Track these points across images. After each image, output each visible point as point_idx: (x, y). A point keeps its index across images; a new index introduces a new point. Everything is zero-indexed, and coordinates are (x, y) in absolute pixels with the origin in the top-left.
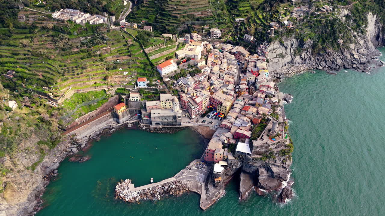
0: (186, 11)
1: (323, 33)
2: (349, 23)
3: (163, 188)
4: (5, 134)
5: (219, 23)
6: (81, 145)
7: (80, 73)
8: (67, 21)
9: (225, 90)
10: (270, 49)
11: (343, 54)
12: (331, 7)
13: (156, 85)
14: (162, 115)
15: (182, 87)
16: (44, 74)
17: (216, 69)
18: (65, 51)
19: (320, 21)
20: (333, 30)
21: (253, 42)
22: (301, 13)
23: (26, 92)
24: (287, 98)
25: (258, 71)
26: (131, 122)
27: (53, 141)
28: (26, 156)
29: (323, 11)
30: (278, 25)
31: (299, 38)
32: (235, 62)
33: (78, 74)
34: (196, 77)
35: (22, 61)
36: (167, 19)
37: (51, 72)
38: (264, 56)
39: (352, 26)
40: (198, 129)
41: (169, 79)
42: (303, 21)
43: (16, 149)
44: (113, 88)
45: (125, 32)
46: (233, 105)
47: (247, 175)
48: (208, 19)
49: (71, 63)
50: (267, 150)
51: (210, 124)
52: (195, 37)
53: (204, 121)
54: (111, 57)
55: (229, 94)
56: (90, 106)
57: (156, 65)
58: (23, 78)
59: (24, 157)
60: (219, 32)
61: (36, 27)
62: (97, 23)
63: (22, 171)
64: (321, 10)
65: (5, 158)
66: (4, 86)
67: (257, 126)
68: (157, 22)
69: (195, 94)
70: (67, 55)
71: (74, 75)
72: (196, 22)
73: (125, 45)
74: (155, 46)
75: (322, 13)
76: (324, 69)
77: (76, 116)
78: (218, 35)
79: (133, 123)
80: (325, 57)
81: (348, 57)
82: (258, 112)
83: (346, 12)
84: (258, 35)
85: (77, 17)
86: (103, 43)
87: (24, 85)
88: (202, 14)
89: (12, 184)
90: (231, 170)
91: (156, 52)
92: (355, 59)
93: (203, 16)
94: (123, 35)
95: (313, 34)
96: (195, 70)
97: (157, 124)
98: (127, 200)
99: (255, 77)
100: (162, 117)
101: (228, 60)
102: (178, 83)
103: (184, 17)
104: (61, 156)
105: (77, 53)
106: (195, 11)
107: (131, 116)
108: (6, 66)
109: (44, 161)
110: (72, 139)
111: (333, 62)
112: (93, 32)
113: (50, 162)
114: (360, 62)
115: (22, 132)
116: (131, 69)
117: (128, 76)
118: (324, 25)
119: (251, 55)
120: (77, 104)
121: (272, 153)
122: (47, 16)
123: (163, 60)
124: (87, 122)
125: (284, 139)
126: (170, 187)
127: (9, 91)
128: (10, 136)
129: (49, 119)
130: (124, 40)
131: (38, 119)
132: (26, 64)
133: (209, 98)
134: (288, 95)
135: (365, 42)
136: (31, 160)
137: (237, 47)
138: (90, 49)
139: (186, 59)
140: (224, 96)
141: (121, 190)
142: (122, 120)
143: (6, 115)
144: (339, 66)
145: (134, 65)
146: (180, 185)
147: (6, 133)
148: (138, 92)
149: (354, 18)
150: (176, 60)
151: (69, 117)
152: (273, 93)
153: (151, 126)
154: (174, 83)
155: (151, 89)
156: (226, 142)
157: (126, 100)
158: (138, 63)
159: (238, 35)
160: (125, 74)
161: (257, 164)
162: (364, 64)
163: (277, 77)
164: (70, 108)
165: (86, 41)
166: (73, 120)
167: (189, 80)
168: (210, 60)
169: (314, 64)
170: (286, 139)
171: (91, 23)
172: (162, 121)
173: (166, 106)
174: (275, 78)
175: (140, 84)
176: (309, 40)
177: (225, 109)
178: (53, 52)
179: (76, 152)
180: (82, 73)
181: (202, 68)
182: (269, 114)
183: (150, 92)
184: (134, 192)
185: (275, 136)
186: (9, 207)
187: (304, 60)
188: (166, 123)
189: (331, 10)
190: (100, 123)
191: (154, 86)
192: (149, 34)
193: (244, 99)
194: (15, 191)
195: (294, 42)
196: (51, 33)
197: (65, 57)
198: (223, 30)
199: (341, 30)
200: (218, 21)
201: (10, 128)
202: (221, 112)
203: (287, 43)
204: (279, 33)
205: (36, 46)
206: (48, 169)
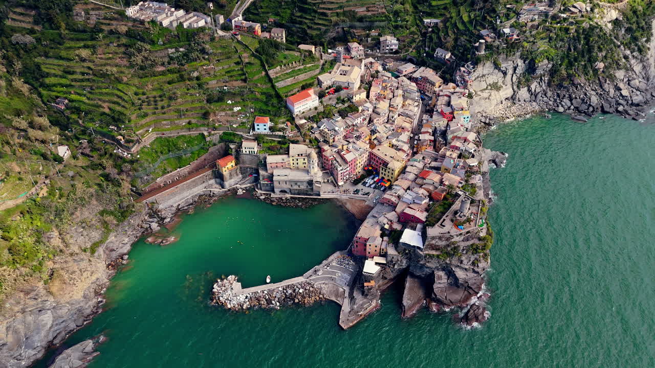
0: (341, 4)
1: (571, 51)
2: (617, 34)
3: (285, 291)
4: (52, 197)
5: (396, 27)
6: (165, 218)
7: (166, 105)
8: (148, 22)
9: (394, 142)
10: (476, 74)
11: (602, 88)
12: (588, 4)
13: (282, 130)
14: (290, 178)
15: (325, 135)
16: (112, 106)
17: (383, 106)
18: (144, 71)
19: (567, 30)
20: (589, 46)
21: (449, 61)
22: (534, 15)
23: (84, 132)
24: (497, 160)
25: (452, 113)
26: (243, 186)
27: (123, 210)
28: (82, 232)
29: (573, 13)
30: (492, 34)
31: (527, 58)
32: (416, 95)
33: (163, 108)
34: (350, 119)
35: (79, 84)
36: (311, 18)
37: (123, 103)
38: (465, 87)
39: (623, 39)
40: (346, 203)
41: (306, 121)
42: (537, 29)
43: (69, 220)
44: (216, 132)
45: (238, 42)
46: (405, 167)
47: (416, 280)
48: (378, 19)
49: (153, 90)
50: (448, 243)
51: (365, 196)
52: (354, 49)
53: (357, 192)
54: (214, 82)
55: (400, 150)
56: (179, 158)
57: (286, 96)
58: (80, 111)
59: (80, 233)
60: (395, 42)
61: (101, 31)
62: (195, 26)
63: (77, 254)
64: (570, 11)
65: (52, 233)
66: (50, 122)
67: (437, 204)
68: (293, 22)
69: (345, 147)
70: (147, 77)
71: (157, 109)
72: (357, 24)
73: (237, 63)
74: (285, 65)
75: (572, 15)
76: (568, 111)
77: (158, 173)
78: (393, 47)
79: (246, 188)
80: (571, 91)
81: (610, 93)
82: (441, 182)
83: (614, 15)
84: (458, 50)
85: (164, 15)
86: (204, 58)
87: (80, 122)
88: (369, 11)
89: (62, 272)
90: (392, 272)
91: (287, 76)
92: (623, 97)
93: (370, 14)
94: (235, 47)
95: (553, 51)
96: (349, 106)
97: (283, 191)
98: (229, 306)
99: (447, 122)
100: (290, 181)
101: (404, 91)
102: (319, 127)
103: (338, 14)
104: (133, 234)
105: (163, 73)
106: (356, 5)
107: (243, 178)
108: (54, 91)
109: (108, 241)
110: (151, 209)
111: (583, 100)
112: (189, 41)
113: (118, 242)
114: (630, 102)
115: (78, 196)
116: (246, 103)
117: (241, 113)
118: (574, 36)
119: (444, 83)
120: (159, 154)
121: (456, 249)
122: (119, 13)
123: (297, 90)
124: (174, 183)
125: (477, 227)
126: (295, 290)
127: (58, 130)
128: (59, 200)
129: (117, 177)
130: (237, 56)
131: (101, 175)
132: (84, 89)
133: (368, 154)
134: (499, 154)
135: (644, 67)
136: (90, 238)
137: (422, 68)
138: (182, 67)
139: (334, 88)
140: (392, 152)
141: (221, 291)
142: (229, 183)
143: (54, 168)
144: (593, 107)
145: (250, 96)
146: (311, 289)
147: (54, 196)
148: (254, 140)
149: (627, 26)
150: (318, 89)
151: (147, 175)
152: (472, 151)
153: (273, 195)
154: (312, 128)
155: (276, 136)
156: (387, 227)
157: (236, 151)
158: (257, 93)
159: (427, 49)
160: (236, 109)
161: (432, 264)
162: (638, 105)
163: (485, 123)
164: (150, 160)
165: (176, 55)
166: (154, 179)
167: (337, 124)
168: (375, 91)
169: (551, 103)
170: (481, 228)
171: (185, 27)
172: (290, 187)
173: (297, 164)
174: (482, 124)
175: (258, 127)
176: (546, 61)
177: (392, 174)
178: (127, 72)
179: (156, 229)
180: (169, 106)
181: (361, 103)
182: (460, 185)
183: (274, 141)
184: (241, 296)
185: (464, 223)
186: (57, 305)
187: (534, 95)
188: (296, 192)
189: (587, 11)
190: (195, 186)
191: (280, 131)
192: (276, 46)
193: (423, 158)
194: (65, 283)
195: (519, 64)
196: (124, 40)
197: (144, 80)
198: (403, 39)
199: (602, 46)
200: (393, 24)
201: (60, 189)
202: (386, 178)
203: (507, 65)
204: (494, 49)
205: (101, 61)
206: (114, 252)
